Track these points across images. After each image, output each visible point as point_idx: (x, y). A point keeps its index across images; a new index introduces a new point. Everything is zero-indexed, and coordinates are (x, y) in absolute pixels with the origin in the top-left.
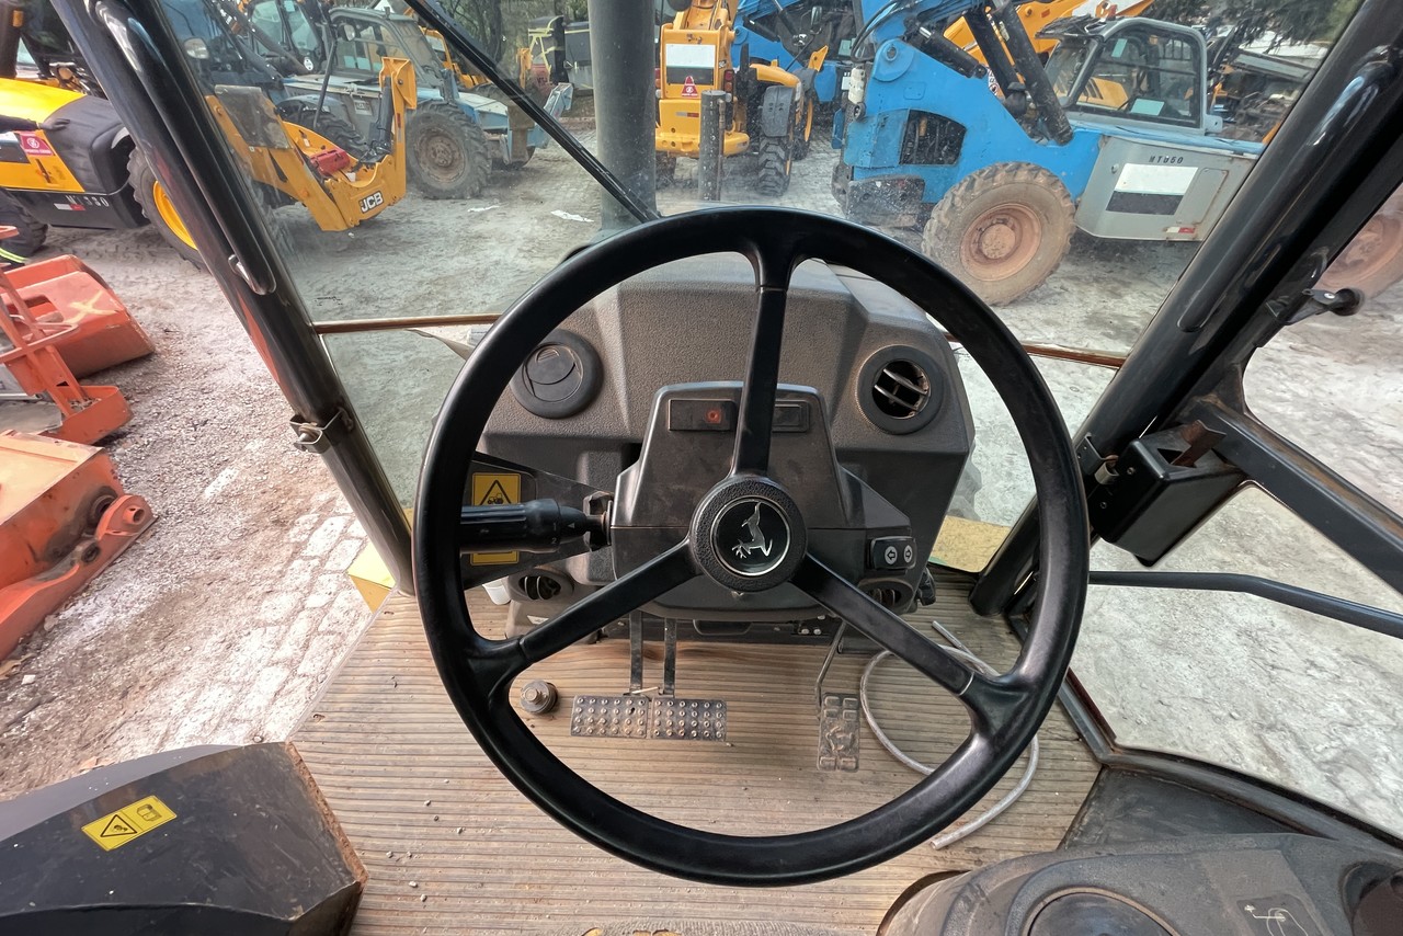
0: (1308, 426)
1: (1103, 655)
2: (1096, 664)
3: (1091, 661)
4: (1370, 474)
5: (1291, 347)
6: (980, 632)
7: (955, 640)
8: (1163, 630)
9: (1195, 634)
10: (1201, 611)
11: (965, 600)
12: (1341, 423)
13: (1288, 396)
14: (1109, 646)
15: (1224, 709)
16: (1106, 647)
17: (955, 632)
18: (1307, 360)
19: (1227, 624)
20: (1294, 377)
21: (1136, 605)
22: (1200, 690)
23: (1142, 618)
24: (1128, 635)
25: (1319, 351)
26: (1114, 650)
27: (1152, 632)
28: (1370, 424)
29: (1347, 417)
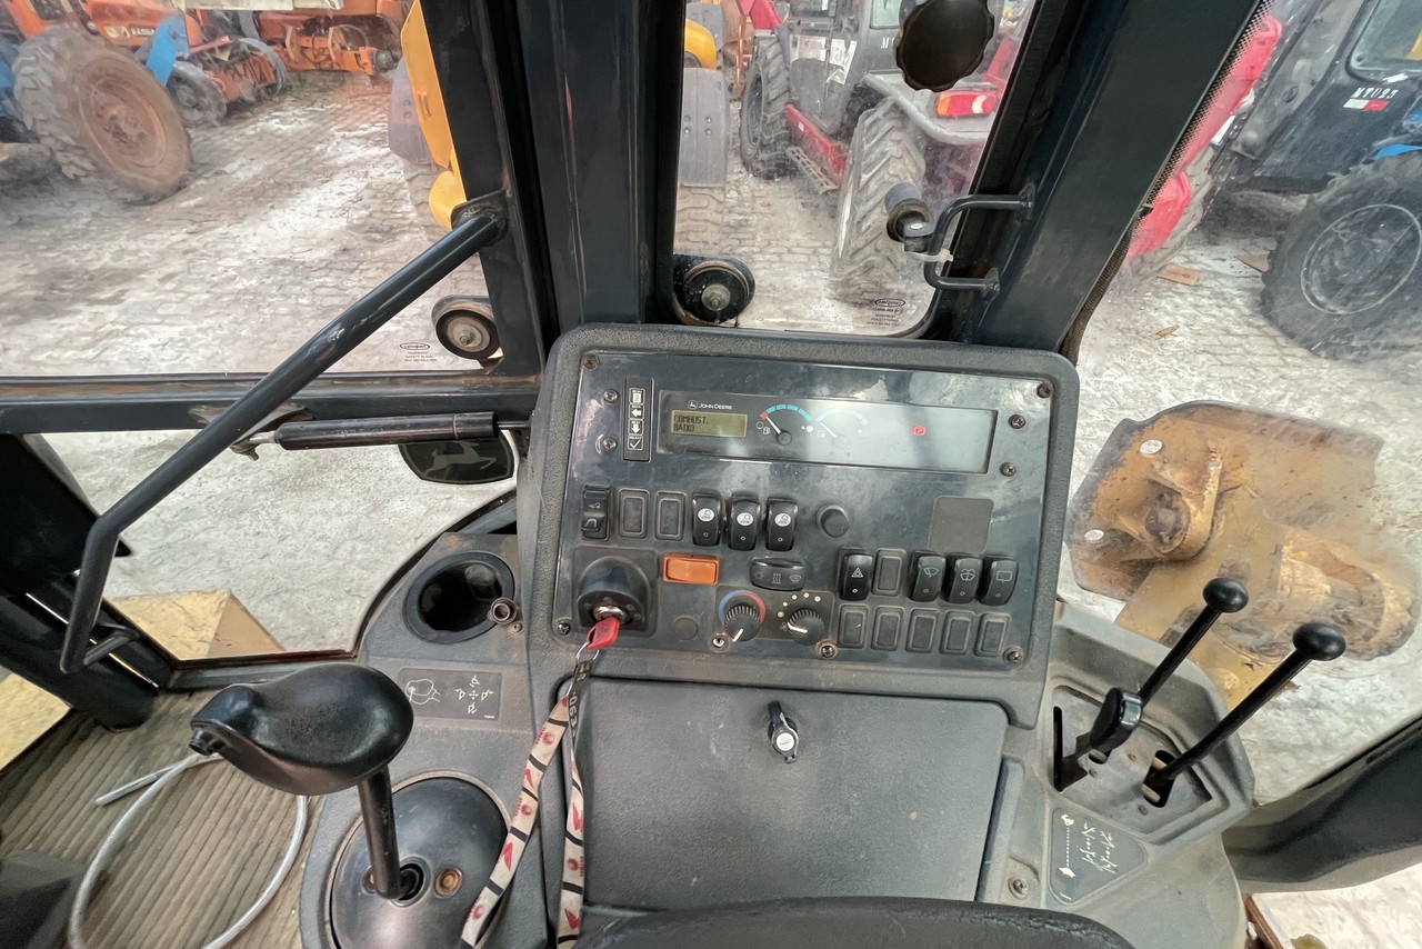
0: (270, 285)
1: (359, 557)
2: (363, 568)
3: (358, 571)
4: (334, 291)
5: (189, 233)
6: (159, 736)
7: (142, 780)
8: (364, 499)
9: (380, 479)
10: (365, 463)
11: (108, 735)
12: (285, 269)
13: (232, 272)
14: (354, 548)
15: (442, 500)
16: (353, 551)
17: (136, 773)
18: (210, 236)
19: (385, 453)
20: (219, 255)
21: (332, 505)
22: (422, 506)
23: (345, 508)
24: (352, 528)
25: (212, 224)
26: (360, 546)
27: (362, 508)
28: (299, 257)
29: (283, 262)
